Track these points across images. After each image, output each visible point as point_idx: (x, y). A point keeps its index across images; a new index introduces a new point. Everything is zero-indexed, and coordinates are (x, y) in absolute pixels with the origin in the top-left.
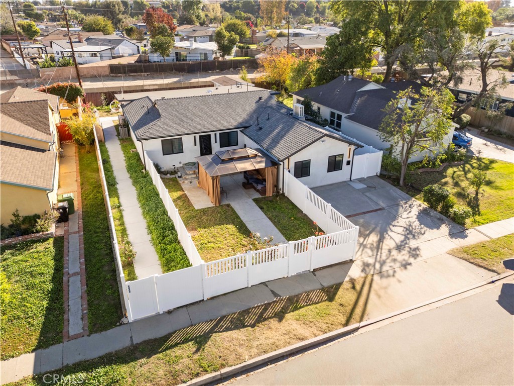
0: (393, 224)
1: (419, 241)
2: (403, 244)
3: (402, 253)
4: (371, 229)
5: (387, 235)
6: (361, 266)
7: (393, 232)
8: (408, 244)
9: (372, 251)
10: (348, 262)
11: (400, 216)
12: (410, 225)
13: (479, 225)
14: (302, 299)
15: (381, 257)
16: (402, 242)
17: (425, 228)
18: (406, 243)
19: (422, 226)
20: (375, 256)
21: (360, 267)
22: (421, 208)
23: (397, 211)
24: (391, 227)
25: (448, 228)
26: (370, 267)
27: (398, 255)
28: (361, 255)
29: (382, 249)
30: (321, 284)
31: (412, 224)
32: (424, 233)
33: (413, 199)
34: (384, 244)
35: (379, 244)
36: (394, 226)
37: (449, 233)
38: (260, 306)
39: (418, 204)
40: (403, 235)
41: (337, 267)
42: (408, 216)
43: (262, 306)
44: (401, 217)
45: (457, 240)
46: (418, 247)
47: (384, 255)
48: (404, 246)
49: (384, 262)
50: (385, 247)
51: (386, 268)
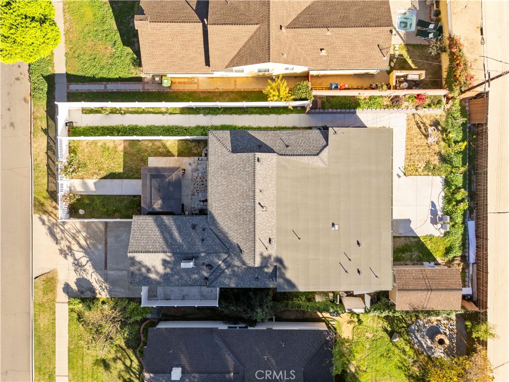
0: (90, 262)
1: (71, 264)
2: (72, 253)
4: (90, 246)
5: (82, 251)
7: (83, 256)
11: (95, 273)
12: (84, 271)
13: (69, 309)
15: (67, 234)
16: (74, 254)
17: (79, 277)
18: (72, 255)
19: (82, 277)
20: (69, 231)
22: (97, 292)
23: (100, 275)
24: (88, 259)
25: (74, 288)
27: (65, 243)
28: (73, 226)
29: (73, 239)
32: (75, 272)
34: (75, 243)
35: (76, 241)
36: (88, 261)
37: (70, 286)
39: (102, 295)
40: (79, 260)
42: (93, 277)
45: (63, 284)
46: (66, 259)
47: (68, 237)
48: (70, 253)
49: (63, 233)
50: (73, 242)
51: (58, 230)
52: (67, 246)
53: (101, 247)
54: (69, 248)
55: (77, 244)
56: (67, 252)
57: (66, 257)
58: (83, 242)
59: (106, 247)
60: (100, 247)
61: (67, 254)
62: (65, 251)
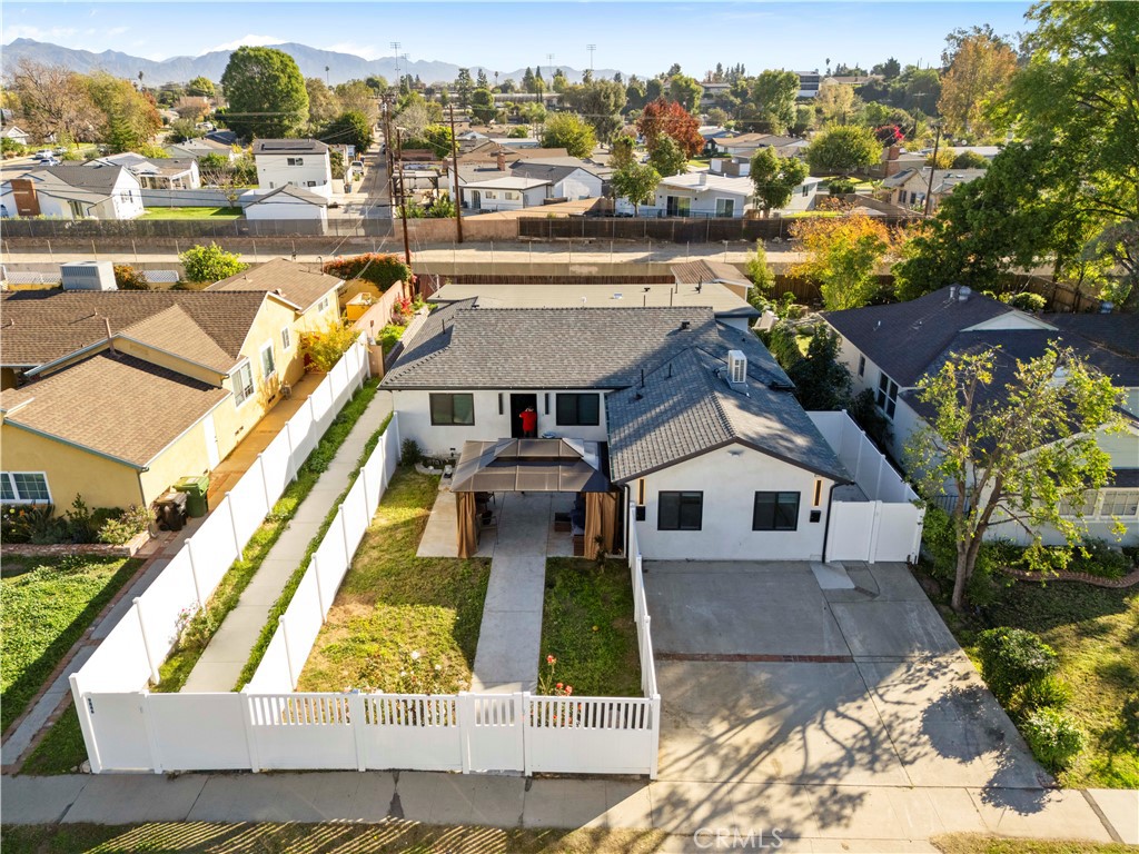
0: (841, 709)
1: (880, 778)
2: (825, 773)
3: (797, 799)
5: (799, 736)
6: (658, 801)
7: (822, 733)
8: (840, 779)
9: (723, 766)
10: (634, 781)
11: (881, 691)
12: (889, 727)
13: (1110, 785)
14: (444, 840)
15: (729, 792)
16: (826, 766)
17: (928, 748)
18: (835, 775)
19: (925, 738)
20: (716, 785)
21: (653, 800)
22: (962, 685)
23: (883, 675)
24: (830, 715)
25: (996, 767)
26: (680, 811)
27: (781, 801)
28: (687, 769)
29: (752, 769)
30: (521, 817)
31: (895, 724)
32: (912, 762)
33: (962, 652)
34: (769, 759)
35: (756, 755)
36: (839, 715)
37: (991, 782)
38: (341, 825)
39: (965, 670)
40: (844, 747)
41: (599, 783)
42: (903, 698)
43: (347, 827)
44: (881, 696)
45: (999, 810)
46: (860, 796)
47: (745, 788)
48: (823, 779)
49: (729, 807)
50: (766, 767)
51: (718, 827)
52: (796, 793)
53: (762, 676)
54: (802, 782)
55: (771, 751)
56: (824, 791)
57: (855, 800)
58: (757, 732)
59: (759, 658)
60: (764, 677)
61: (835, 792)
62: (822, 802)
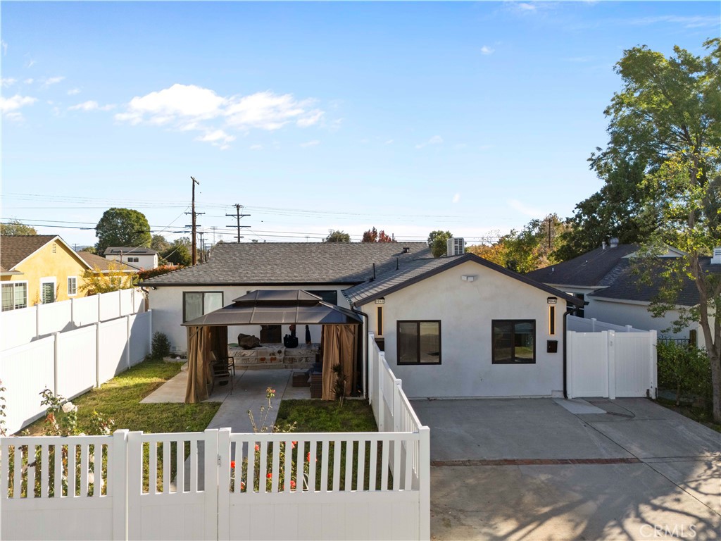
4: (561, 504)
